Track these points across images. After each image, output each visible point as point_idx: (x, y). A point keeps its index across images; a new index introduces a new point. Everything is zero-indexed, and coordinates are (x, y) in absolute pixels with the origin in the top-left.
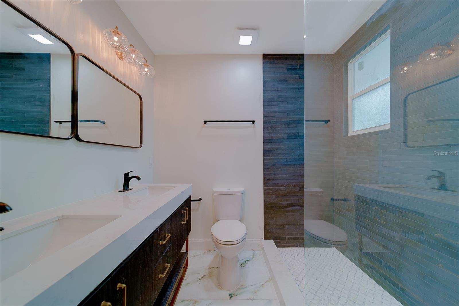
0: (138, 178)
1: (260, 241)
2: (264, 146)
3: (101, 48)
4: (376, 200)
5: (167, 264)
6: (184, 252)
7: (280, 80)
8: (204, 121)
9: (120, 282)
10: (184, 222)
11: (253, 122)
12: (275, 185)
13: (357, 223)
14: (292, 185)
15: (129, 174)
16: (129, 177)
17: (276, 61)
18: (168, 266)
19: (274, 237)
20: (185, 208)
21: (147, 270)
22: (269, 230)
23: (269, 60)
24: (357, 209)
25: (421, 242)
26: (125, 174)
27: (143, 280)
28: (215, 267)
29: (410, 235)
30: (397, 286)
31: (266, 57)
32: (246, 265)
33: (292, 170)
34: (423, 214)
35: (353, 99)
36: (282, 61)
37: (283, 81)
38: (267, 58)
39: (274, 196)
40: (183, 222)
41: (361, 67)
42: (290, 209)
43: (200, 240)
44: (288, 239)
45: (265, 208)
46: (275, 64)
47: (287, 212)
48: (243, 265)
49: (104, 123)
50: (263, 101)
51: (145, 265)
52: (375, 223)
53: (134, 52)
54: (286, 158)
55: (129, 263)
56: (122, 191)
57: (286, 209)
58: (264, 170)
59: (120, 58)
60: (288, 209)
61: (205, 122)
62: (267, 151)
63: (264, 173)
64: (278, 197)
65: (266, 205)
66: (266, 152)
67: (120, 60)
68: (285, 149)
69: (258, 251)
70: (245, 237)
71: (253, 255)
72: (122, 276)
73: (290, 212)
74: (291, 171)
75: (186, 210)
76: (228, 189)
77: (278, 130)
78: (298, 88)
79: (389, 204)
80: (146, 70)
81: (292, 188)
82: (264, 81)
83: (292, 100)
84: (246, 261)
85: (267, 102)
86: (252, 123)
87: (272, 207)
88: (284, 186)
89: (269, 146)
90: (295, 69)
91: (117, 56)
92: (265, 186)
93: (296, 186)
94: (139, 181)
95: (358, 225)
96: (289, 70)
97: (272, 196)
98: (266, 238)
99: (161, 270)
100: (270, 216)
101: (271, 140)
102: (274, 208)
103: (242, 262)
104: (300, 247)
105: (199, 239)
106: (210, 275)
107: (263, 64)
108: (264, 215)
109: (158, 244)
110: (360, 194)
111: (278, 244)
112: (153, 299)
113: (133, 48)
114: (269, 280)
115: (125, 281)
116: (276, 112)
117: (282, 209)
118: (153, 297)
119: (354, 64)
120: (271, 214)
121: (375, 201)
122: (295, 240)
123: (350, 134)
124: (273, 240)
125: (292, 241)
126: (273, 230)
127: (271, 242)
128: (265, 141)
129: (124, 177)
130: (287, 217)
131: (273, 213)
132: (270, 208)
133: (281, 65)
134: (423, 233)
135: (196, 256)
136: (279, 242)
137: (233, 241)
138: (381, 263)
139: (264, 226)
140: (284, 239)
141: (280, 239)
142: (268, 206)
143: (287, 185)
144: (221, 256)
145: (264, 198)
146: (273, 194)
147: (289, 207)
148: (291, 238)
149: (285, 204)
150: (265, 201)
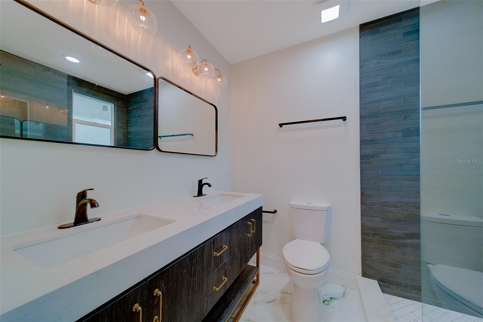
0: (209, 185)
1: (355, 277)
2: (361, 149)
3: (179, 70)
5: (225, 277)
6: (255, 267)
7: (390, 53)
9: (158, 288)
11: (344, 118)
12: (381, 203)
14: (413, 207)
15: (202, 180)
16: (202, 183)
17: (382, 29)
18: (225, 279)
19: (378, 277)
20: (252, 219)
21: (196, 280)
22: (370, 265)
23: (370, 31)
26: (199, 180)
27: (190, 290)
28: (289, 294)
31: (364, 27)
32: (331, 303)
36: (392, 25)
37: (396, 53)
38: (368, 28)
39: (378, 220)
40: (249, 235)
42: (408, 241)
43: (274, 257)
45: (363, 233)
46: (381, 32)
47: (404, 245)
48: (326, 302)
49: (192, 135)
50: (360, 89)
51: (193, 274)
53: (206, 65)
55: (171, 271)
56: (197, 196)
57: (402, 241)
58: (361, 181)
59: (196, 75)
60: (405, 241)
61: (281, 125)
62: (366, 156)
63: (361, 186)
64: (386, 221)
65: (365, 230)
67: (196, 76)
68: (399, 153)
69: (352, 289)
70: (326, 268)
71: (344, 293)
72: (161, 282)
73: (409, 247)
75: (253, 222)
76: (308, 203)
77: (386, 126)
80: (219, 80)
84: (331, 298)
86: (341, 120)
87: (375, 234)
88: (398, 207)
89: (370, 150)
91: (193, 73)
92: (362, 203)
94: (210, 187)
97: (374, 219)
98: (365, 275)
99: (216, 283)
100: (372, 246)
101: (373, 141)
102: (378, 237)
103: (326, 297)
106: (282, 301)
107: (360, 37)
108: (362, 243)
109: (210, 255)
111: (385, 289)
112: (205, 311)
113: (206, 61)
115: (165, 288)
117: (394, 239)
118: (205, 309)
120: (373, 243)
124: (377, 281)
125: (414, 291)
126: (377, 266)
127: (374, 283)
128: (363, 142)
129: (198, 183)
130: (404, 252)
131: (377, 242)
132: (371, 235)
133: (392, 32)
135: (269, 273)
136: (388, 287)
137: (308, 269)
139: (362, 258)
140: (397, 284)
141: (391, 283)
142: (369, 231)
143: (402, 206)
144: (294, 284)
145: (362, 219)
146: (377, 216)
147: (406, 239)
148: (411, 285)
149: (399, 232)
150: (363, 223)
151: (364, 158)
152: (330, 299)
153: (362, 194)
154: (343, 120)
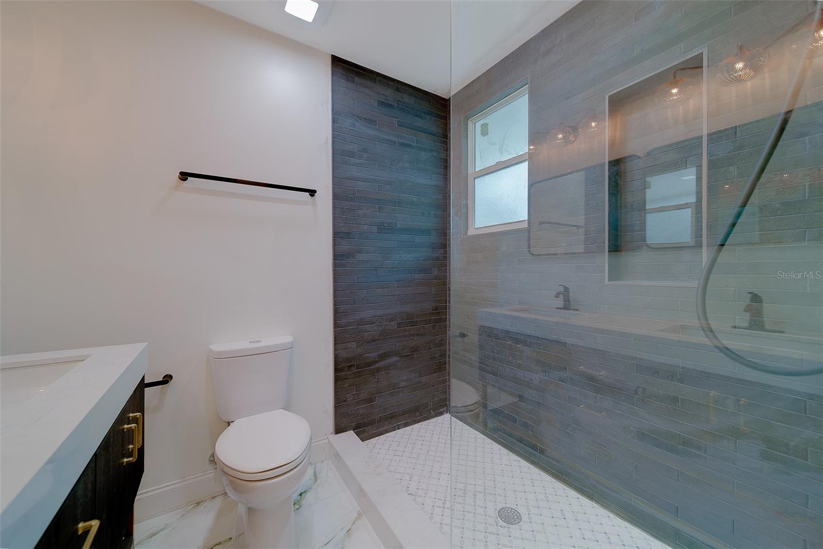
1: (327, 441)
2: (335, 245)
4: (509, 330)
7: (365, 118)
8: (182, 174)
10: (131, 459)
11: (312, 193)
12: (357, 321)
13: (481, 369)
14: (386, 320)
17: (357, 79)
19: (353, 425)
20: (131, 415)
22: (344, 413)
23: (344, 73)
24: (481, 347)
25: (563, 381)
28: (225, 541)
29: (551, 374)
30: (534, 447)
31: (337, 62)
32: (303, 502)
33: (385, 291)
34: (566, 343)
35: (474, 179)
36: (369, 83)
37: (370, 122)
38: (341, 67)
39: (353, 345)
40: (126, 460)
41: (485, 132)
42: (382, 364)
43: (167, 486)
44: (379, 421)
45: (337, 370)
46: (356, 84)
47: (378, 370)
50: (333, 154)
52: (507, 365)
54: (376, 270)
57: (377, 366)
58: (334, 293)
60: (379, 364)
61: (184, 176)
62: (340, 256)
63: (335, 301)
64: (362, 345)
65: (340, 365)
66: (339, 259)
68: (374, 253)
69: (323, 462)
71: (315, 475)
73: (383, 370)
74: (384, 293)
77: (361, 216)
78: (395, 142)
79: (526, 335)
81: (386, 325)
82: (335, 113)
83: (387, 162)
84: (301, 495)
85: (340, 157)
86: (308, 193)
87: (350, 367)
88: (373, 323)
89: (345, 247)
90: (390, 106)
92: (336, 325)
93: (392, 321)
95: (483, 373)
96: (381, 103)
97: (349, 345)
98: (339, 430)
100: (346, 385)
101: (348, 234)
102: (353, 368)
104: (398, 429)
105: (165, 485)
107: (333, 76)
108: (335, 384)
110: (487, 324)
114: (359, 516)
116: (356, 179)
117: (369, 366)
119: (475, 124)
120: (347, 380)
121: (508, 332)
122: (392, 418)
123: (471, 232)
124: (352, 431)
125: (386, 422)
126: (352, 410)
127: (350, 436)
128: (337, 235)
130: (378, 379)
131: (352, 377)
132: (346, 368)
133: (366, 91)
134: (565, 369)
136: (364, 432)
138: (515, 421)
139: (335, 407)
140: (371, 423)
141: (365, 425)
142: (343, 365)
143: (377, 321)
144: (249, 508)
145: (335, 350)
146: (352, 340)
147: (381, 361)
148: (384, 417)
149: (373, 355)
150: (336, 355)
151: (339, 258)
152: (300, 497)
153: (336, 312)
154: (310, 194)
